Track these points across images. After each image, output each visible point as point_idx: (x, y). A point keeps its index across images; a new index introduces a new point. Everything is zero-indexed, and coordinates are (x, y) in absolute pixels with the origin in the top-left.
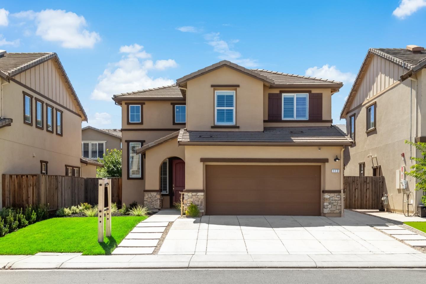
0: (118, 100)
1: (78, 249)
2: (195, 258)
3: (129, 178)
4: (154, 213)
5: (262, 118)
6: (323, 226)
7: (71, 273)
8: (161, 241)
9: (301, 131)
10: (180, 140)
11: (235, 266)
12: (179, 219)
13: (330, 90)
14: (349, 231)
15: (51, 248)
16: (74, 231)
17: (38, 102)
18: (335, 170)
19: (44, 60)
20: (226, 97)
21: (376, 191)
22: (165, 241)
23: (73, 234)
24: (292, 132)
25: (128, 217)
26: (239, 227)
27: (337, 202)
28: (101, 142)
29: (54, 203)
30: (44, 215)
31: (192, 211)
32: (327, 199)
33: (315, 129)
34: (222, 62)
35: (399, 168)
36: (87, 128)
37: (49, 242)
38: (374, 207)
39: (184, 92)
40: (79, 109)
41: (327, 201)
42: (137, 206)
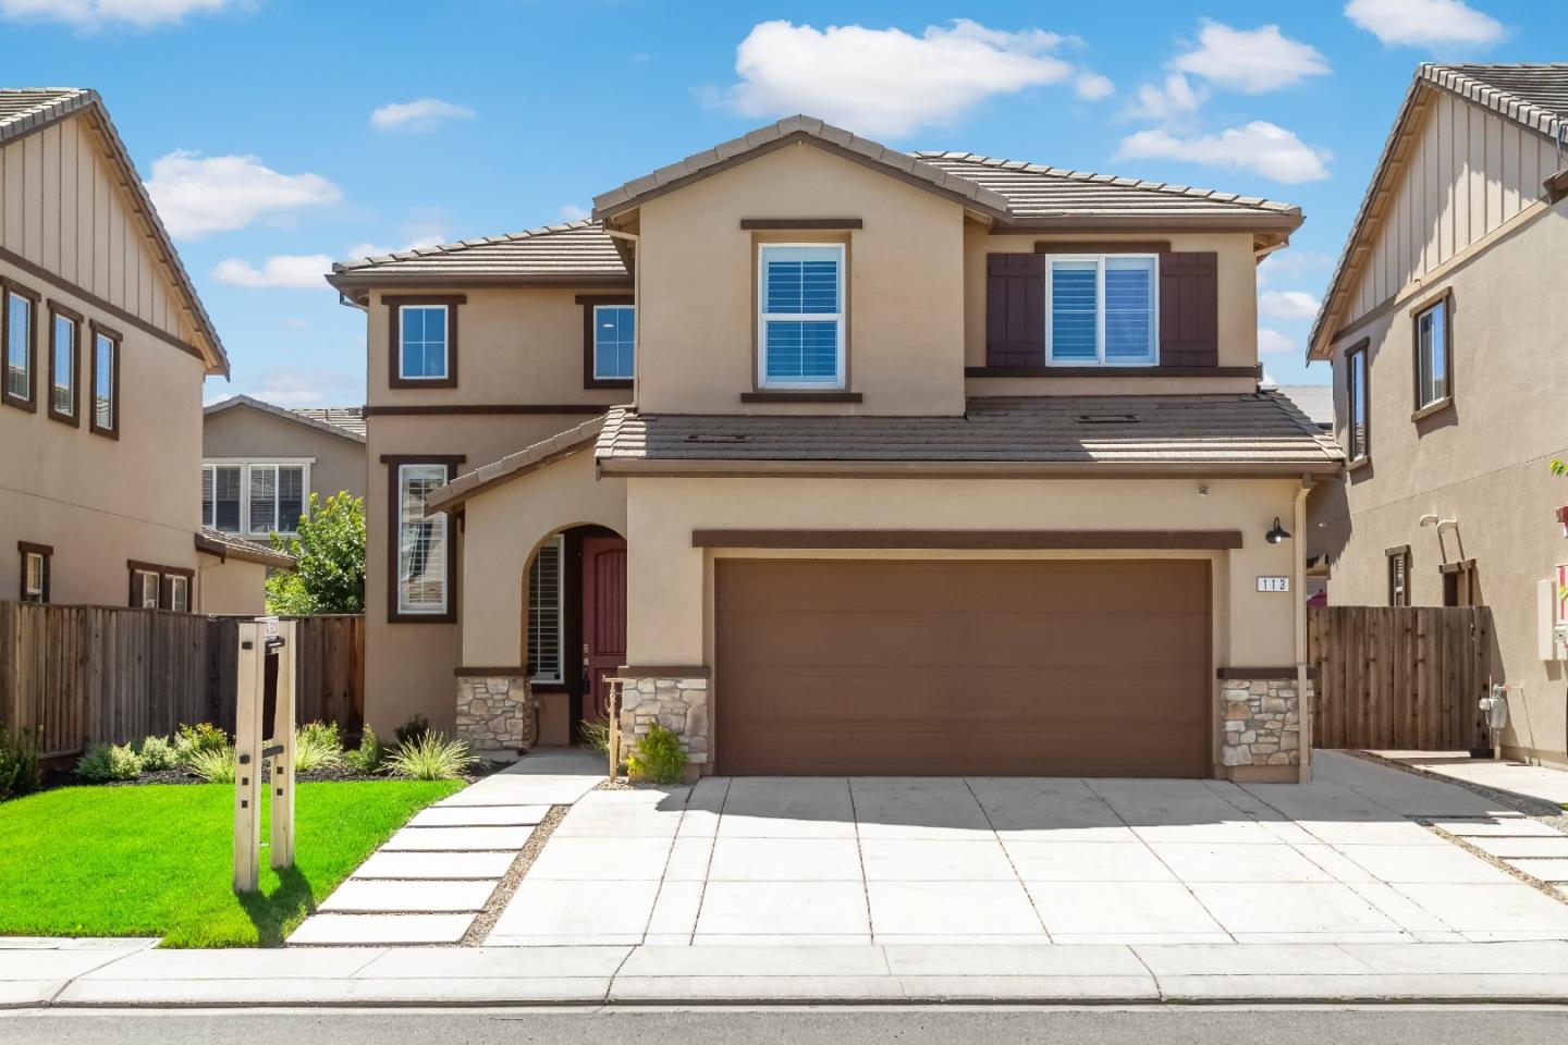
0: (352, 285)
1: (146, 922)
2: (642, 962)
3: (394, 618)
4: (499, 767)
5: (959, 362)
6: (1218, 821)
7: (100, 1024)
8: (506, 889)
9: (1128, 412)
10: (607, 453)
11: (808, 995)
12: (600, 793)
13: (1249, 239)
14: (1324, 843)
15: (30, 918)
16: (139, 842)
17: (12, 294)
18: (1269, 581)
19: (42, 122)
20: (805, 270)
21: (1458, 670)
22: (524, 885)
23: (132, 856)
24: (1085, 419)
25: (377, 786)
26: (850, 826)
27: (1282, 716)
28: (291, 463)
29: (72, 724)
30: (20, 777)
31: (653, 757)
32: (1236, 705)
33: (1187, 406)
34: (788, 121)
35: (1548, 572)
36: (235, 403)
37: (25, 893)
38: (1447, 736)
39: (627, 251)
40: (192, 323)
41: (1239, 715)
42: (423, 735)
